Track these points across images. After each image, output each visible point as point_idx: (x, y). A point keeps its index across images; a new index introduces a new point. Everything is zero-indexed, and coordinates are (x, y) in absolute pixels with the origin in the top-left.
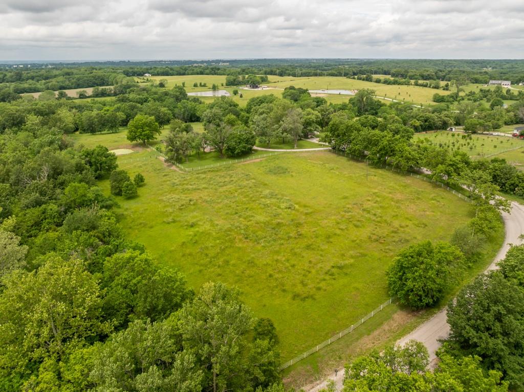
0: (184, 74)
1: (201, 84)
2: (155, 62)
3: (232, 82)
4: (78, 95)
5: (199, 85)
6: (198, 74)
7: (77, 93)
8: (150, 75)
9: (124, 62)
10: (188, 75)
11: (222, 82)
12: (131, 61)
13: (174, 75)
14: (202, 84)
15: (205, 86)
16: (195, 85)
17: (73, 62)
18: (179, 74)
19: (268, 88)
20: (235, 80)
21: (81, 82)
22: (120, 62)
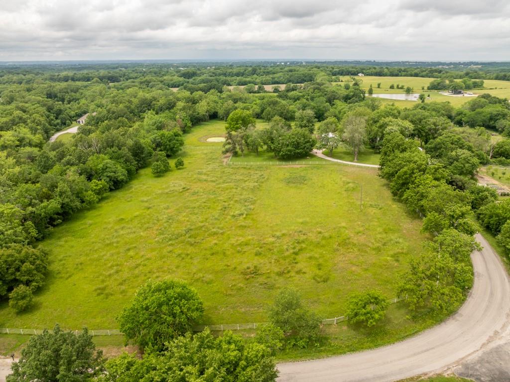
0: (397, 75)
1: (398, 86)
2: (399, 63)
3: (435, 85)
4: (273, 89)
5: (395, 87)
6: (411, 75)
7: (273, 88)
8: (363, 75)
9: (370, 61)
10: (401, 76)
11: (423, 86)
12: (376, 61)
13: (387, 76)
14: (400, 86)
15: (402, 88)
16: (392, 87)
17: (324, 61)
18: (392, 75)
19: (473, 95)
20: (439, 84)
21: (292, 78)
22: (366, 61)
